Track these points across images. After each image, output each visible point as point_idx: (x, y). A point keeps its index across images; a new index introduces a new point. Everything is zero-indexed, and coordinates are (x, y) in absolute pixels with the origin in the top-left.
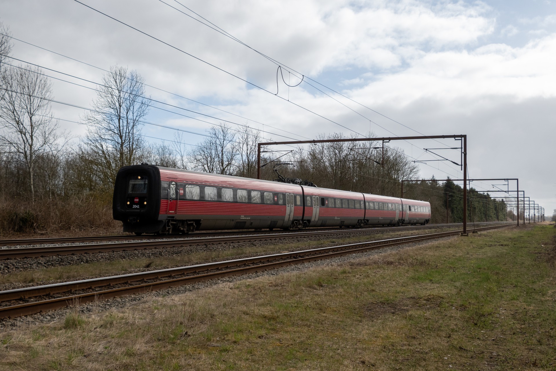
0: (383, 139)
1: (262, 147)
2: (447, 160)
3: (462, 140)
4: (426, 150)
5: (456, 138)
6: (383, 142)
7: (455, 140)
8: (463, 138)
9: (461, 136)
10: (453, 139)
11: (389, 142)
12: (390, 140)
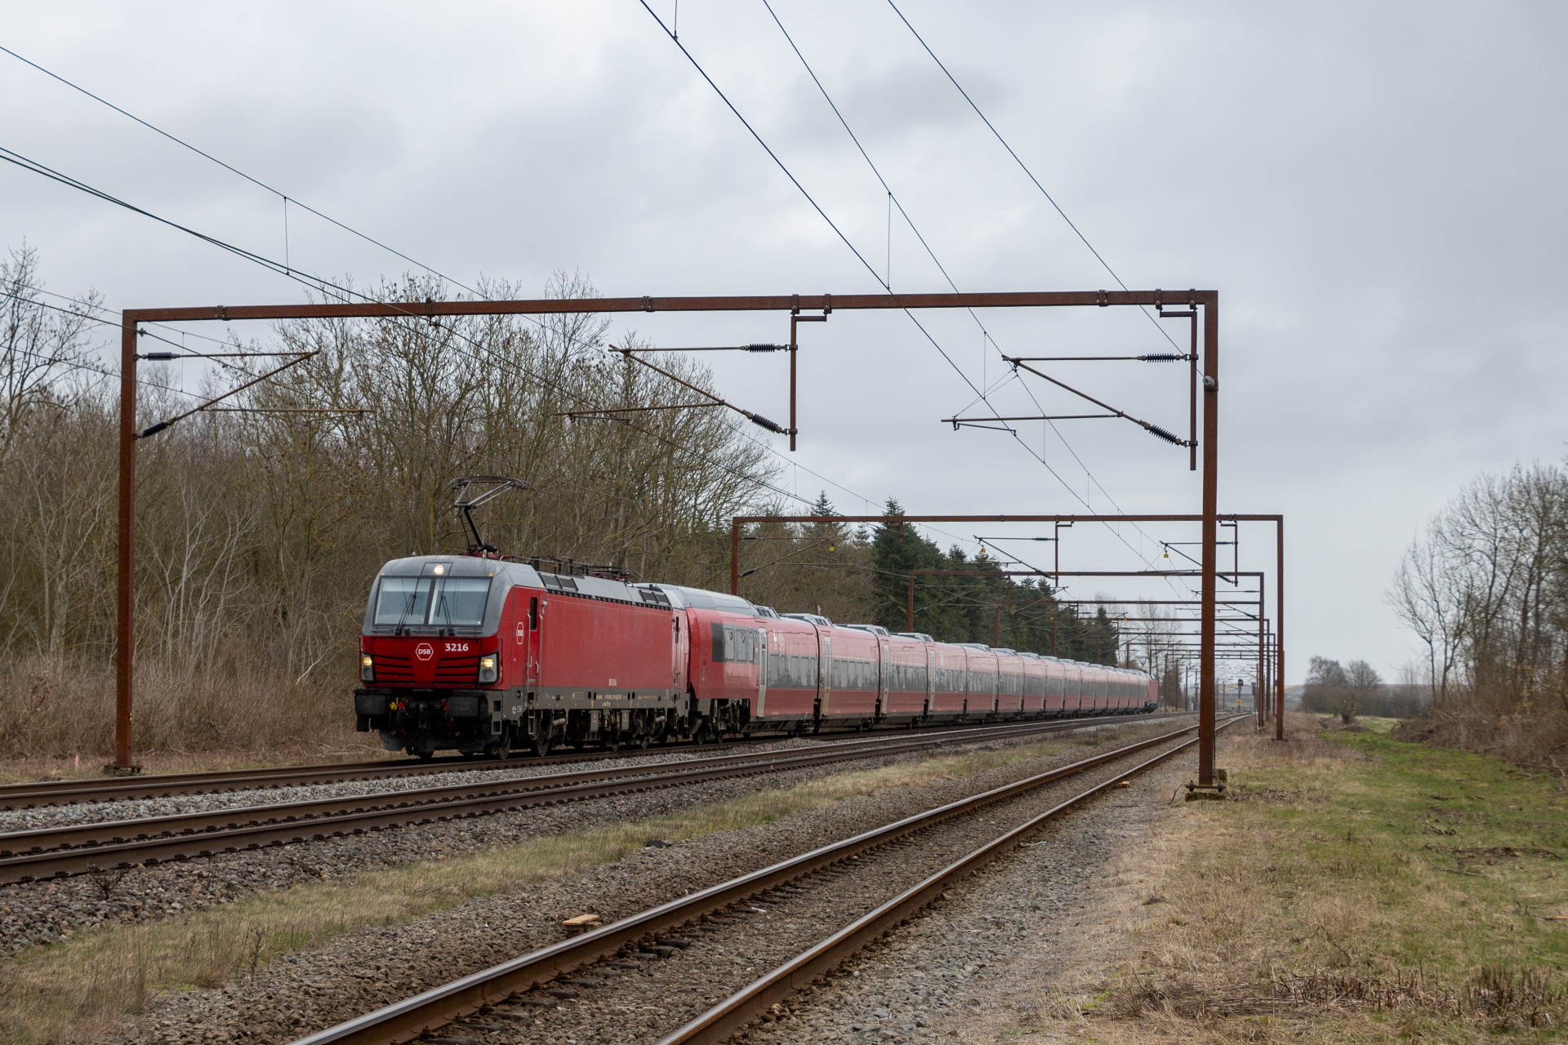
0: (794, 304)
1: (142, 333)
2: (1120, 415)
3: (1193, 316)
4: (1017, 362)
5: (1166, 308)
6: (794, 320)
7: (1163, 315)
8: (1201, 309)
9: (1192, 297)
10: (1152, 309)
11: (824, 319)
12: (828, 311)
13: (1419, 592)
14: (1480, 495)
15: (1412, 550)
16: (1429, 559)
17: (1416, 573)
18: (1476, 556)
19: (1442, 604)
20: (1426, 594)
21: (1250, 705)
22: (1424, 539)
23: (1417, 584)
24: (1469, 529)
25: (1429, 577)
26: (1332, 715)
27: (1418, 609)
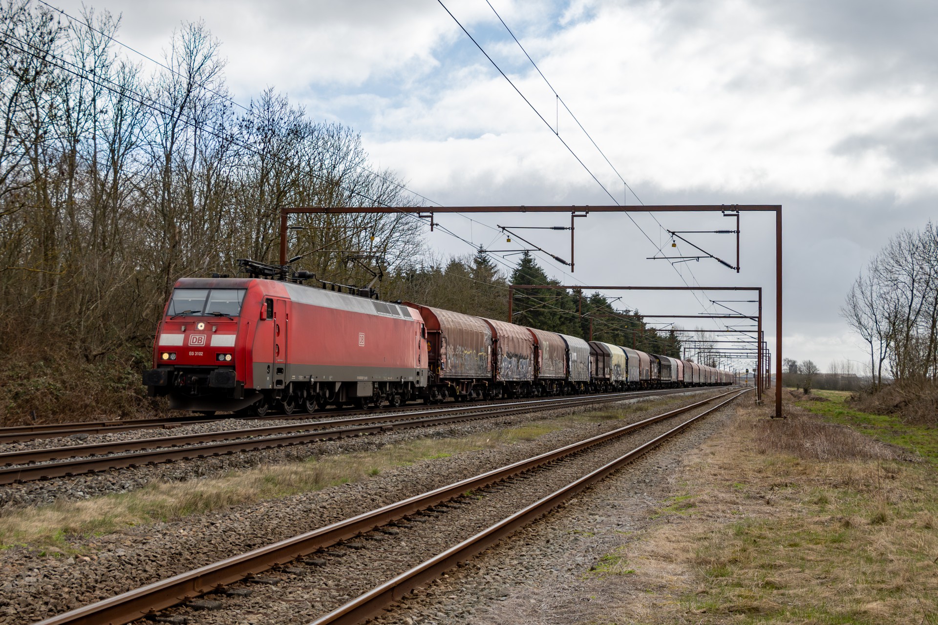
13: (863, 309)
14: (903, 244)
15: (858, 281)
16: (870, 288)
17: (861, 297)
18: (900, 285)
19: (878, 317)
20: (868, 310)
21: (752, 383)
22: (867, 275)
23: (861, 303)
24: (897, 267)
25: (869, 299)
26: (796, 389)
27: (863, 321)
